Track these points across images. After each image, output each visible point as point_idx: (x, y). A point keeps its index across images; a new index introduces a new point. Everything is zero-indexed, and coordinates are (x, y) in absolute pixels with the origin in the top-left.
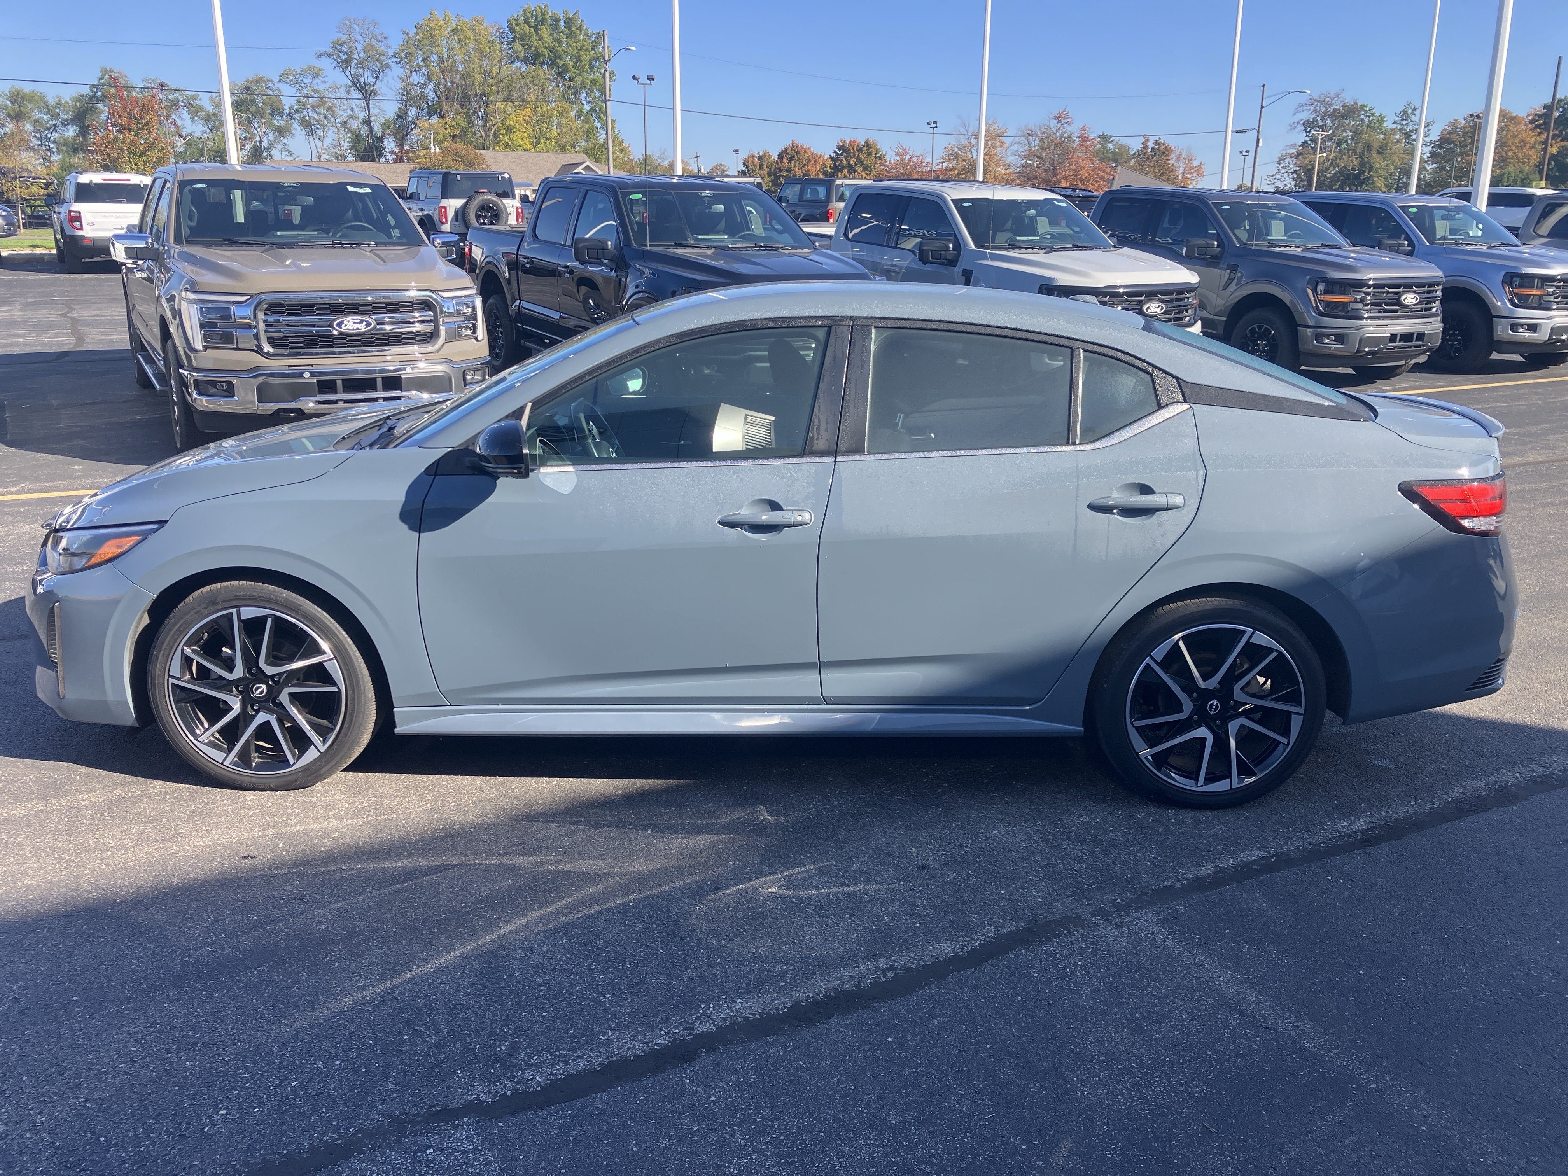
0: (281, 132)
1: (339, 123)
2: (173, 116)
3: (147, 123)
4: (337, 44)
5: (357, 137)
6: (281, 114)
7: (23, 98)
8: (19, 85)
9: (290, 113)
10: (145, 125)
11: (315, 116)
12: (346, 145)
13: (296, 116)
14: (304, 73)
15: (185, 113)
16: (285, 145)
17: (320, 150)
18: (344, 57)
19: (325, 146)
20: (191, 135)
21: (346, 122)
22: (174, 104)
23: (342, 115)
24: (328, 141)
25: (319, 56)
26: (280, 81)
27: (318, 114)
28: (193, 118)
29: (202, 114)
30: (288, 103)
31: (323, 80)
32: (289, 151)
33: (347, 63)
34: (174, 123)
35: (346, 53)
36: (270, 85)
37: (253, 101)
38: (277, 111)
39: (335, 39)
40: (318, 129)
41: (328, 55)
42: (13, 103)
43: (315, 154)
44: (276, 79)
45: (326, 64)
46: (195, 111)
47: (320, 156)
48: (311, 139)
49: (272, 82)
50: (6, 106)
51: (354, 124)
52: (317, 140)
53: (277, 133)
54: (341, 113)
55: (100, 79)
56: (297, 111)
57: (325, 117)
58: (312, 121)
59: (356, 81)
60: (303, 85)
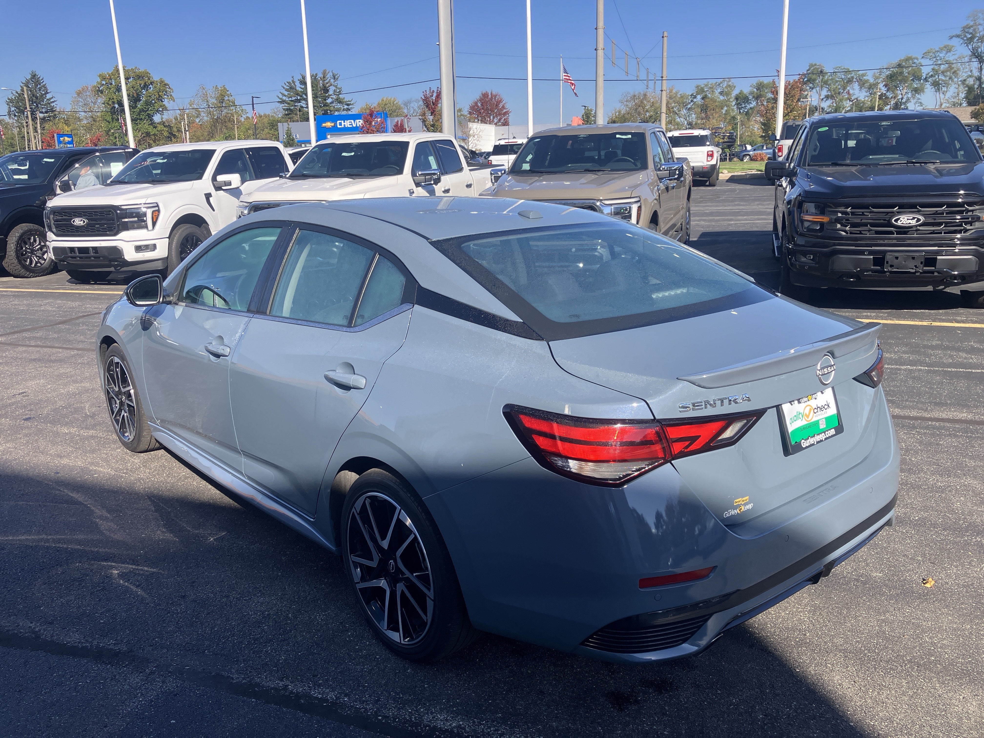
0: (917, 91)
1: (960, 81)
2: (848, 88)
3: (792, 97)
4: (965, 29)
5: (970, 89)
6: (920, 79)
7: (763, 86)
8: (761, 79)
9: (926, 78)
10: (790, 97)
11: (943, 78)
12: (962, 95)
13: (930, 80)
14: (941, 50)
15: (856, 86)
16: (919, 99)
17: (942, 101)
18: (969, 36)
19: (946, 97)
20: (857, 99)
21: (965, 80)
22: (850, 81)
23: (963, 75)
24: (948, 95)
25: (951, 38)
26: (923, 58)
27: (945, 76)
28: (861, 88)
29: (867, 85)
30: (926, 71)
31: (954, 53)
32: (921, 103)
33: (971, 40)
34: (848, 93)
35: (971, 33)
36: (916, 61)
37: (901, 73)
38: (916, 77)
39: (966, 25)
40: (944, 86)
41: (958, 36)
42: (757, 90)
43: (938, 103)
44: (920, 57)
45: (956, 42)
46: (862, 83)
47: (941, 105)
48: (938, 93)
49: (917, 59)
50: (754, 92)
51: (971, 81)
52: (941, 94)
53: (914, 92)
54: (964, 74)
55: (808, 70)
56: (932, 76)
57: (950, 78)
58: (940, 82)
59: (975, 51)
60: (938, 58)
